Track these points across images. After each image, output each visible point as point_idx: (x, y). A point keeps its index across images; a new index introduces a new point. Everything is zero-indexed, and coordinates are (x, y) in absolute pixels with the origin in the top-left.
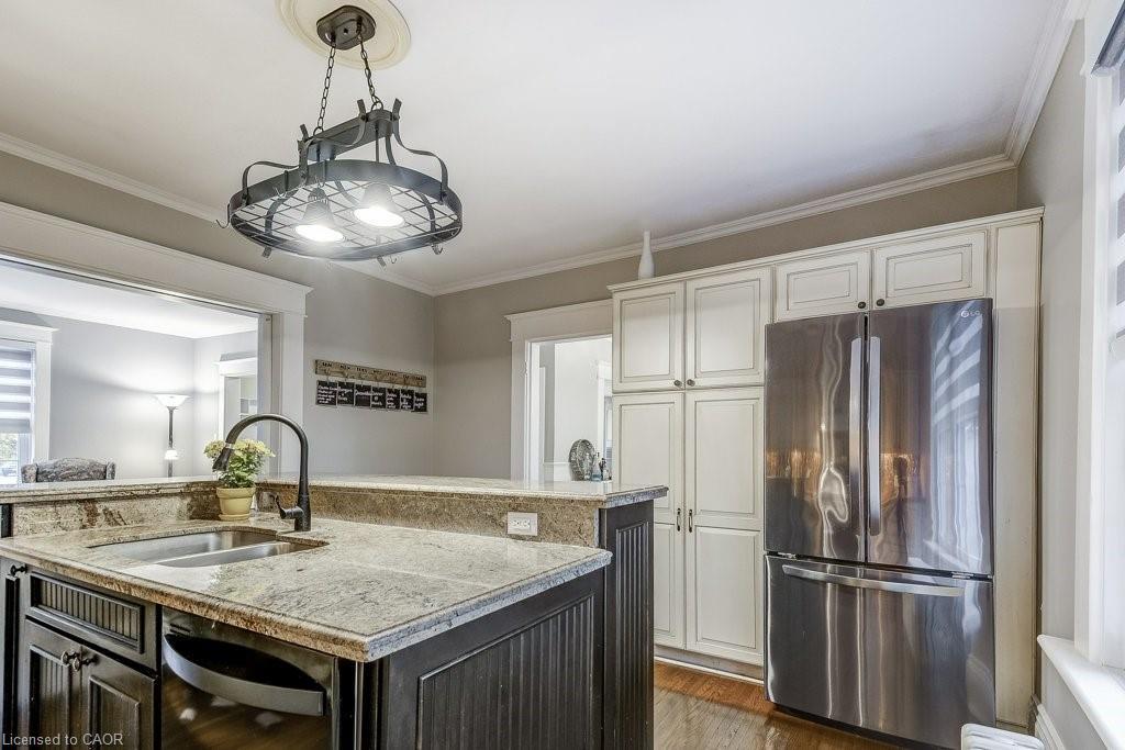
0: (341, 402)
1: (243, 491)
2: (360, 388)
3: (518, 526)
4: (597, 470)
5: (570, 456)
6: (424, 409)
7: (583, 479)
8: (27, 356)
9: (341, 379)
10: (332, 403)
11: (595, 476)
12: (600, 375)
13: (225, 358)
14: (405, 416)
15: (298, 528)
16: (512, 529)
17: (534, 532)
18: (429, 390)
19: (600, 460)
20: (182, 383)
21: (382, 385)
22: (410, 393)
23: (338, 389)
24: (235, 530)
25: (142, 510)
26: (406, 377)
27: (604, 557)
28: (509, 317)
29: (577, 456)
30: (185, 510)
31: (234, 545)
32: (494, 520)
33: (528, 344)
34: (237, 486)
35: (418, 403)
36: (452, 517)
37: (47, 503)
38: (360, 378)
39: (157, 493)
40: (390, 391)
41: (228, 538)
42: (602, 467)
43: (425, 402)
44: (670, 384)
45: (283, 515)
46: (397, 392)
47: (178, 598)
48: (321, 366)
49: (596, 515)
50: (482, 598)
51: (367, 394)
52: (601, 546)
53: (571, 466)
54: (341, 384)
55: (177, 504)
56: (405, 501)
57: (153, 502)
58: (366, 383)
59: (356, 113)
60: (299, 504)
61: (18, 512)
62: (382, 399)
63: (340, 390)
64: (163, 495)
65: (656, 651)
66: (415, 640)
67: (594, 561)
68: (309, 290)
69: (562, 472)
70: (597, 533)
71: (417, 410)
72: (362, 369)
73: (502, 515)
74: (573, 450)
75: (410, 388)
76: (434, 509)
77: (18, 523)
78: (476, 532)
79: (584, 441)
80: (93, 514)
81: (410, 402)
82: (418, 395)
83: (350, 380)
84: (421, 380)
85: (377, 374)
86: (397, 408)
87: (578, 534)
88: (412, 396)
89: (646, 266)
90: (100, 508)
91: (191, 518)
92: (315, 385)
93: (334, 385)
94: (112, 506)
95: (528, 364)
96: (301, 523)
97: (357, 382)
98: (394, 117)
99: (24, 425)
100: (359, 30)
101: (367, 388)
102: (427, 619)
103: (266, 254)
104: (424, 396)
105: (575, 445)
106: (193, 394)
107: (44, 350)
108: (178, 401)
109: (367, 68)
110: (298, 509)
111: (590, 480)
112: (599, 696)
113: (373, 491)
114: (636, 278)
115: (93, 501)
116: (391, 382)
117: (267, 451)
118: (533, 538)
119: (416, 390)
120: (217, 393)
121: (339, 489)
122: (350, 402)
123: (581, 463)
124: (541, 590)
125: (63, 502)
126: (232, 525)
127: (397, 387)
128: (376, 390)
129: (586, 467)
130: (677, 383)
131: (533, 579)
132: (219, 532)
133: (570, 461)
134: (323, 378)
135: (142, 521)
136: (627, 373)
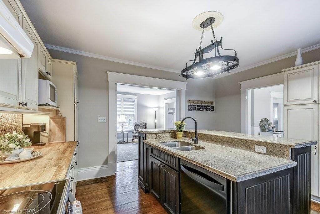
0: (193, 110)
1: (181, 133)
2: (197, 106)
3: (258, 150)
4: (271, 129)
5: (260, 124)
6: (213, 110)
7: (265, 131)
8: (134, 102)
9: (193, 104)
10: (191, 110)
11: (270, 131)
12: (271, 96)
13: (165, 99)
14: (208, 112)
15: (195, 143)
16: (256, 150)
17: (265, 152)
18: (214, 105)
19: (272, 125)
20: (157, 105)
21: (203, 105)
22: (210, 106)
23: (193, 107)
24: (181, 141)
25: (164, 136)
26: (208, 102)
27: (294, 164)
28: (240, 83)
29: (263, 124)
30: (170, 136)
31: (181, 146)
32: (250, 147)
33: (247, 90)
34: (180, 132)
35: (211, 109)
36: (235, 144)
37: (150, 134)
38: (198, 103)
39: (165, 132)
40: (205, 106)
41: (180, 144)
42: (273, 128)
43: (213, 109)
44: (312, 102)
45: (193, 140)
46: (206, 106)
47: (185, 158)
48: (189, 101)
49: (290, 150)
50: (260, 171)
51: (199, 107)
52: (292, 159)
53: (260, 127)
54: (193, 105)
55: (169, 135)
56: (220, 139)
57: (165, 134)
58: (199, 104)
59: (211, 43)
60: (195, 137)
61: (147, 135)
62: (203, 108)
63: (194, 107)
64: (167, 133)
65: (311, 197)
66: (246, 179)
67: (291, 165)
68: (187, 83)
69: (257, 129)
70: (290, 155)
71: (211, 111)
72: (198, 101)
73: (252, 146)
74: (261, 121)
75: (209, 105)
76: (229, 142)
77: (147, 138)
78: (243, 149)
79: (265, 119)
80: (157, 136)
81: (210, 109)
82: (212, 107)
83: (195, 104)
84: (212, 103)
85: (201, 102)
86: (206, 110)
87: (283, 155)
88: (210, 107)
89: (299, 60)
90: (158, 135)
91: (171, 138)
92: (188, 105)
93: (192, 106)
94: (159, 134)
95: (247, 96)
96: (196, 142)
97: (197, 104)
98: (220, 42)
99: (134, 115)
100: (211, 22)
101: (199, 106)
102: (248, 174)
103: (186, 80)
104: (213, 107)
105: (262, 120)
106: (159, 107)
107: (136, 100)
108: (157, 109)
109: (213, 31)
110: (195, 138)
111: (268, 132)
112: (292, 205)
113: (211, 135)
114: (294, 65)
115: (157, 133)
116: (205, 104)
117: (185, 124)
118: (264, 154)
119: (211, 105)
120: (164, 107)
121: (202, 134)
122: (195, 110)
123: (264, 126)
124: (275, 171)
125: (153, 134)
126: (180, 140)
127: (206, 105)
128: (201, 106)
129: (266, 127)
130: (315, 101)
131: (273, 168)
132: (178, 142)
133: (260, 125)
134: (189, 104)
135: (164, 138)
136: (290, 98)
